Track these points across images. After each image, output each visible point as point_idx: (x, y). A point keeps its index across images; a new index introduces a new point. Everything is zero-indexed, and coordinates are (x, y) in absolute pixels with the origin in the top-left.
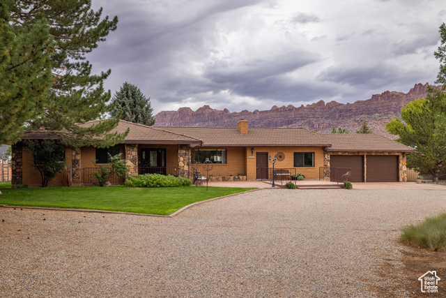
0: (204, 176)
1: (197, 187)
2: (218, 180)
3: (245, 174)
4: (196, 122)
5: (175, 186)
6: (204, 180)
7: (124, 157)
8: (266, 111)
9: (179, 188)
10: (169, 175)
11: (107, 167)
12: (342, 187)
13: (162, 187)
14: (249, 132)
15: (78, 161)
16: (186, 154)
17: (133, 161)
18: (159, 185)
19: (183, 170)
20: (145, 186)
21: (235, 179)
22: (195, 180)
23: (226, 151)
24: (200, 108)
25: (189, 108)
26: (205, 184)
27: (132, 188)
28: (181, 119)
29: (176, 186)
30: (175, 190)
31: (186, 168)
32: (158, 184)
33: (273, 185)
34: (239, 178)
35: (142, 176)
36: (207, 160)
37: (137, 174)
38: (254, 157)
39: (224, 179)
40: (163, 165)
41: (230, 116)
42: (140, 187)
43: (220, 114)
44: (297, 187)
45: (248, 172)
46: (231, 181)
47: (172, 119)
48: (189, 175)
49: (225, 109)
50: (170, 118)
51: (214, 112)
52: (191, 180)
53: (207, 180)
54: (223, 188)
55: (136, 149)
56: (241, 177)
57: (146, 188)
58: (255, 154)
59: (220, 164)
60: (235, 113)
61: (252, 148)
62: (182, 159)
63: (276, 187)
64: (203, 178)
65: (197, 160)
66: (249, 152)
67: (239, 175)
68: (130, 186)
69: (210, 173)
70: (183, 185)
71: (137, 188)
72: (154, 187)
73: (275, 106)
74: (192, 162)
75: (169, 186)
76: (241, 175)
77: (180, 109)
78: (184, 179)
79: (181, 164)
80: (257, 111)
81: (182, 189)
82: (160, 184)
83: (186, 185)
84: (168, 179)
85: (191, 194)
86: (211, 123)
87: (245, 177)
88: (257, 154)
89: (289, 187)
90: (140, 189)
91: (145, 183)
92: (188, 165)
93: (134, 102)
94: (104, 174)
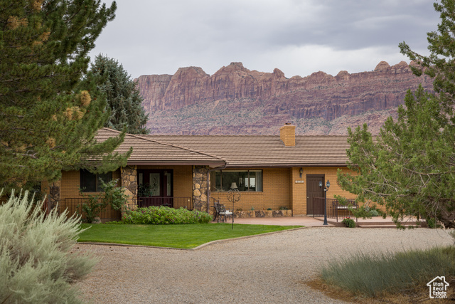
0: (229, 209)
1: (219, 224)
2: (249, 216)
3: (290, 207)
4: (214, 98)
5: (189, 222)
6: (228, 216)
7: (120, 184)
8: (365, 74)
9: (195, 226)
10: (182, 209)
11: (97, 196)
12: (424, 225)
13: (172, 224)
14: (297, 143)
15: (58, 188)
16: (203, 179)
17: (130, 188)
18: (169, 222)
19: (200, 201)
20: (150, 223)
21: (274, 215)
22: (217, 215)
23: (262, 171)
24: (223, 69)
25: (199, 70)
26: (230, 221)
27: (133, 226)
28: (183, 91)
29: (191, 223)
30: (190, 227)
31: (204, 198)
32: (166, 220)
33: (326, 222)
34: (280, 213)
35: (145, 209)
36: (234, 185)
37: (136, 206)
38: (304, 181)
39: (259, 215)
40: (169, 193)
41: (287, 84)
42: (142, 223)
43: (264, 81)
44: (358, 225)
45: (294, 205)
46: (269, 217)
47: (163, 91)
48: (207, 208)
49: (276, 71)
50: (158, 90)
51: (252, 77)
52: (210, 214)
53: (233, 216)
54: (254, 226)
55: (135, 172)
56: (283, 212)
57: (151, 226)
58: (304, 176)
59: (253, 192)
60: (298, 78)
61: (301, 168)
62: (198, 186)
63: (329, 224)
64: (228, 212)
65: (218, 186)
66: (295, 175)
67: (280, 208)
68: (130, 222)
69: (238, 205)
70: (200, 221)
71: (140, 226)
72: (161, 224)
73: (383, 64)
74: (212, 190)
75: (182, 223)
76: (284, 209)
77: (181, 70)
78: (201, 214)
79: (197, 193)
80: (345, 73)
81: (199, 227)
82: (169, 220)
83: (203, 221)
84: (179, 213)
85: (212, 233)
86: (246, 100)
87: (290, 211)
88: (308, 177)
89: (347, 224)
90: (144, 227)
91: (149, 218)
92: (206, 193)
93: (114, 88)
94: (94, 207)
